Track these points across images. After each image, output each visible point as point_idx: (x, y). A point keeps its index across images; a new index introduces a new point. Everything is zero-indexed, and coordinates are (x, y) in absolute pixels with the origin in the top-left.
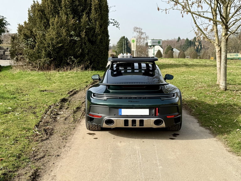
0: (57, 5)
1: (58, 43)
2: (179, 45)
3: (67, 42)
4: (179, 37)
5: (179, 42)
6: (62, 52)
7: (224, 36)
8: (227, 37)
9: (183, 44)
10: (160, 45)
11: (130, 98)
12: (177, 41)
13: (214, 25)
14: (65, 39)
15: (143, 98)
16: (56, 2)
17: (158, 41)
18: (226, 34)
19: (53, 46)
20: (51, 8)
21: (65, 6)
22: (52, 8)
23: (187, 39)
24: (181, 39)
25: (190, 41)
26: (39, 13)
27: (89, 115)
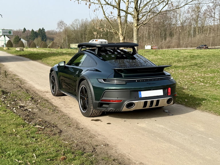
2: (25, 35)
4: (25, 28)
5: (25, 33)
7: (136, 27)
8: (138, 27)
9: (29, 35)
10: (10, 35)
11: (146, 80)
12: (23, 32)
13: (118, 17)
15: (157, 80)
17: (8, 31)
18: (138, 25)
23: (33, 30)
24: (27, 30)
25: (36, 32)
27: (101, 101)
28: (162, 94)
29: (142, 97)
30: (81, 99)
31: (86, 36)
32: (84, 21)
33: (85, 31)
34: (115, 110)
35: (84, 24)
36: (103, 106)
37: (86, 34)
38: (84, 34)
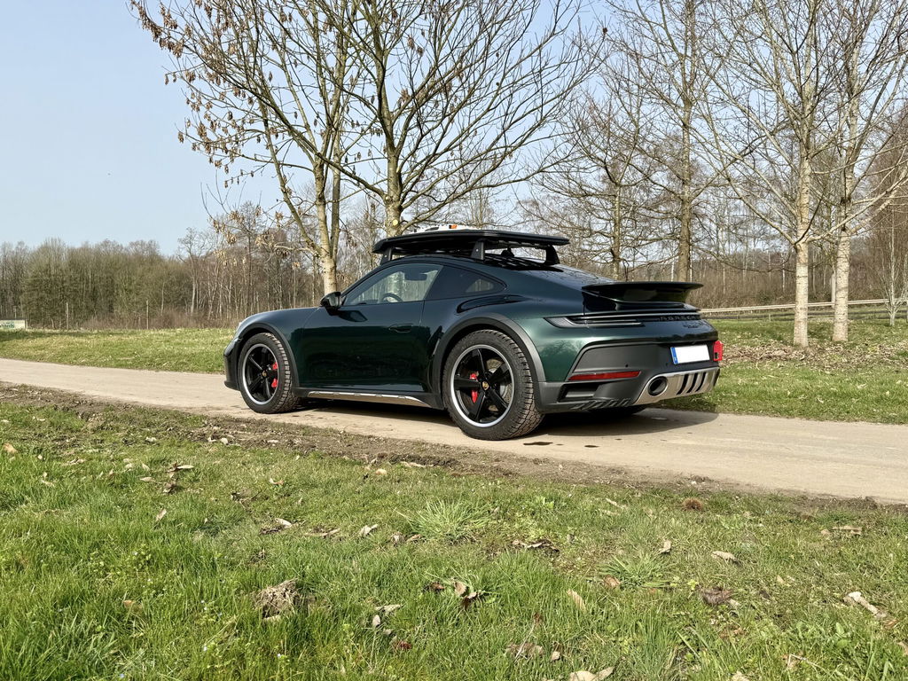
7: (395, 228)
13: (318, 203)
27: (570, 380)
28: (707, 357)
29: (679, 362)
30: (458, 392)
31: (22, 298)
32: (14, 249)
33: (16, 281)
34: (618, 402)
35: (10, 260)
36: (567, 396)
37: (22, 292)
38: (15, 291)
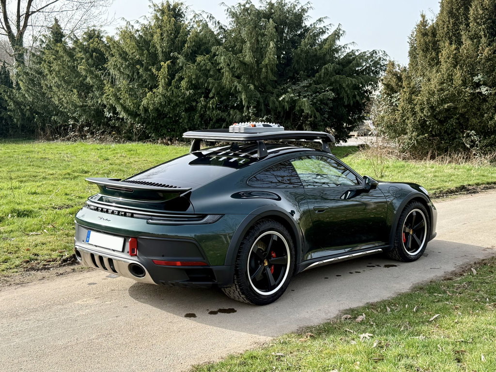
0: (462, 18)
1: (443, 101)
3: (465, 100)
6: (453, 121)
14: (460, 92)
16: (460, 13)
19: (432, 108)
20: (448, 27)
21: (475, 20)
22: (450, 26)
26: (422, 40)
